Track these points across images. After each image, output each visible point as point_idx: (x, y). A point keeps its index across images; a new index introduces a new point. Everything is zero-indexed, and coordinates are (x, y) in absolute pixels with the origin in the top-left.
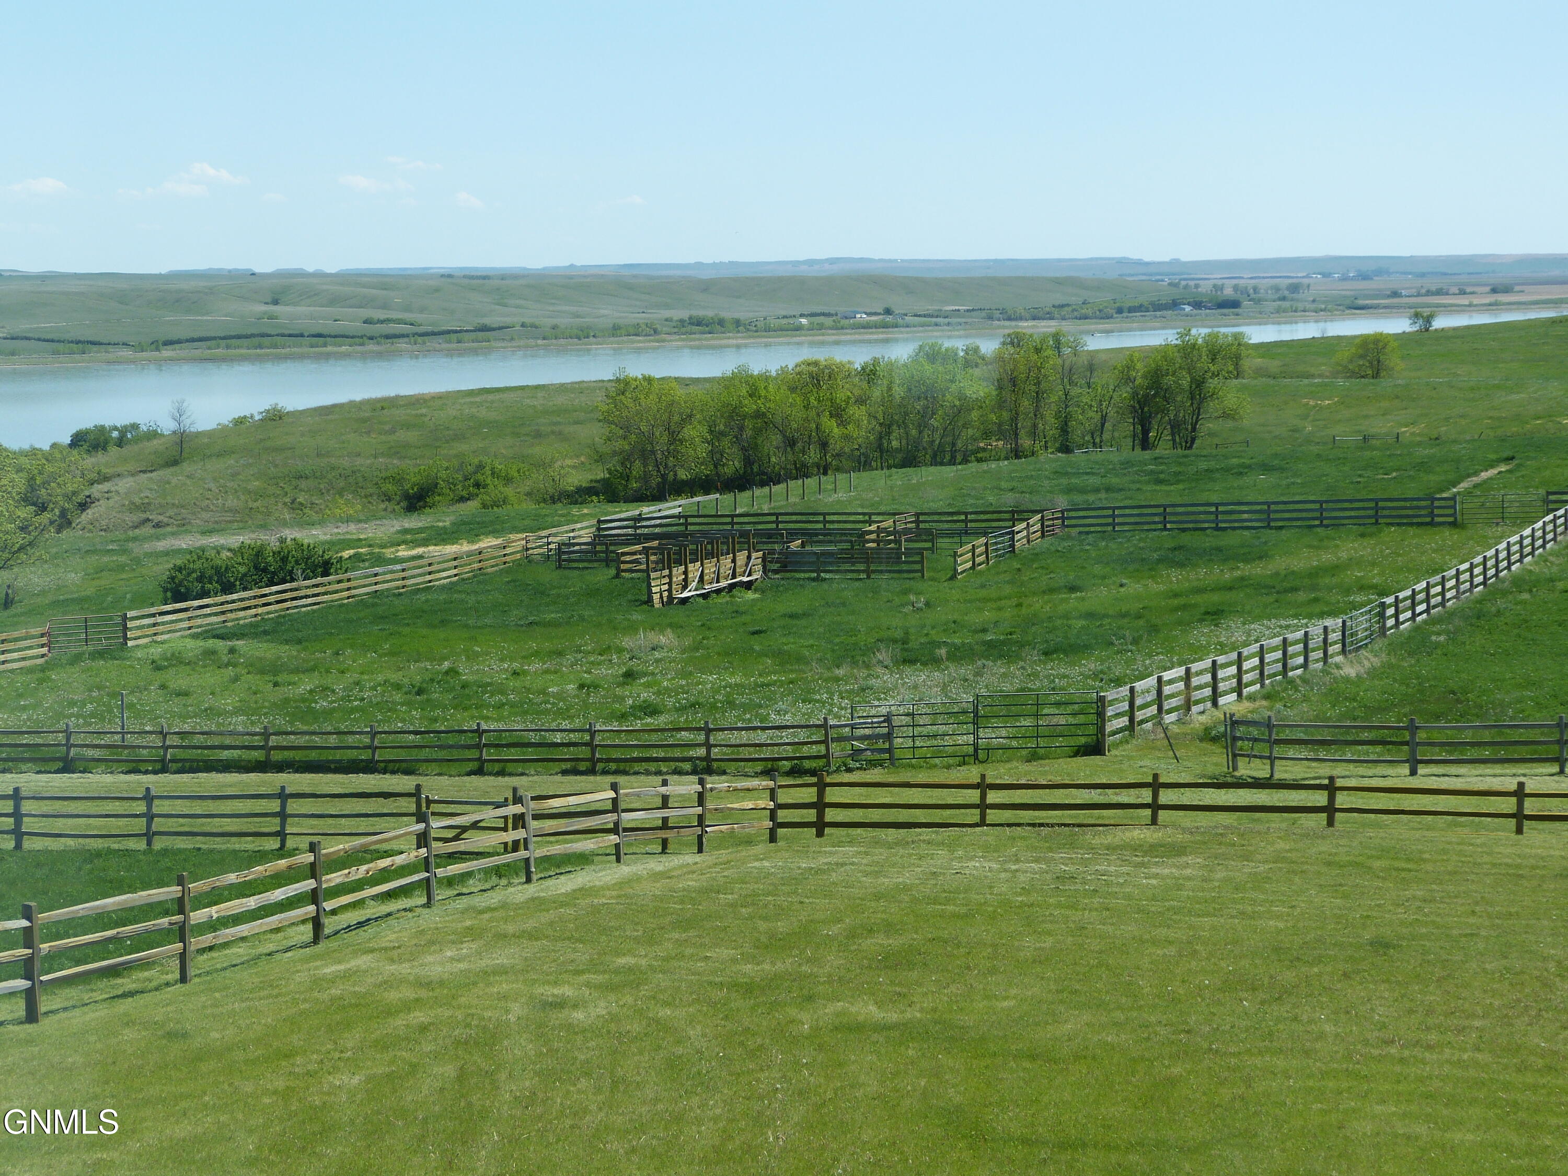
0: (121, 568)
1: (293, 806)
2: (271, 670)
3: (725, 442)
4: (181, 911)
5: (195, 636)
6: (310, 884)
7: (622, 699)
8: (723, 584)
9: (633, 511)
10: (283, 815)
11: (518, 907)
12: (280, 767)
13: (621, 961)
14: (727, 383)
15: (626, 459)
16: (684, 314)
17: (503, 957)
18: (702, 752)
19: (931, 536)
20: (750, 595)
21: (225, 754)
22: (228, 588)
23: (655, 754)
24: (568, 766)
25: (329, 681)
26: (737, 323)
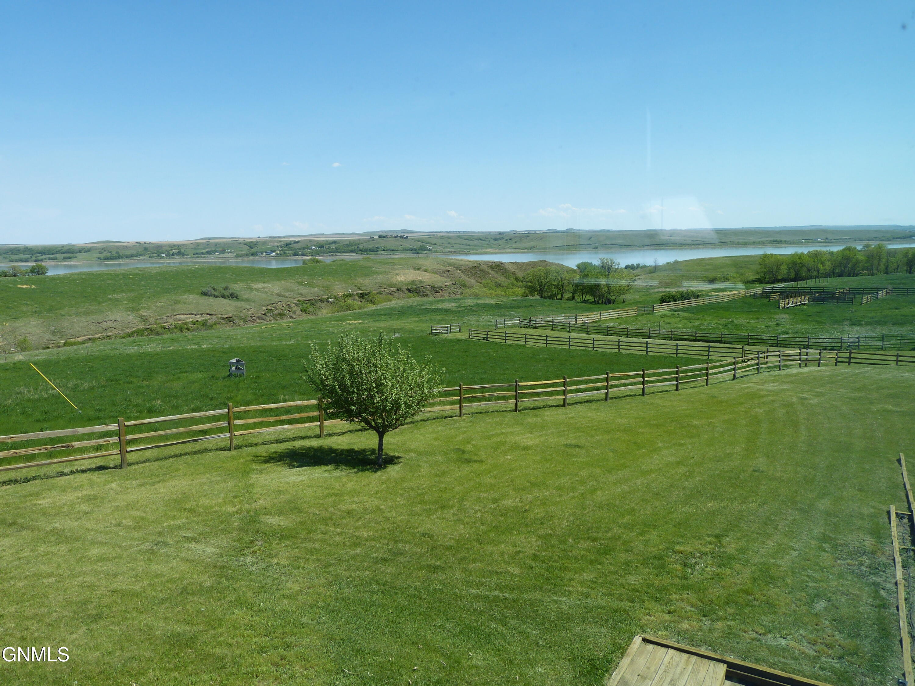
0: (647, 295)
1: (711, 349)
2: (688, 319)
3: (791, 270)
4: (707, 370)
5: (668, 311)
6: (734, 366)
7: (777, 330)
8: (798, 304)
9: (772, 286)
10: (709, 351)
11: (784, 375)
12: (699, 341)
13: (818, 390)
14: (793, 255)
15: (765, 273)
16: (772, 239)
17: (785, 386)
18: (806, 343)
19: (854, 294)
20: (805, 307)
21: (685, 337)
22: (675, 300)
23: (792, 343)
24: (770, 345)
25: (703, 322)
26: (785, 241)
